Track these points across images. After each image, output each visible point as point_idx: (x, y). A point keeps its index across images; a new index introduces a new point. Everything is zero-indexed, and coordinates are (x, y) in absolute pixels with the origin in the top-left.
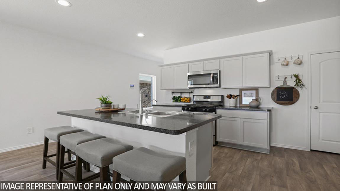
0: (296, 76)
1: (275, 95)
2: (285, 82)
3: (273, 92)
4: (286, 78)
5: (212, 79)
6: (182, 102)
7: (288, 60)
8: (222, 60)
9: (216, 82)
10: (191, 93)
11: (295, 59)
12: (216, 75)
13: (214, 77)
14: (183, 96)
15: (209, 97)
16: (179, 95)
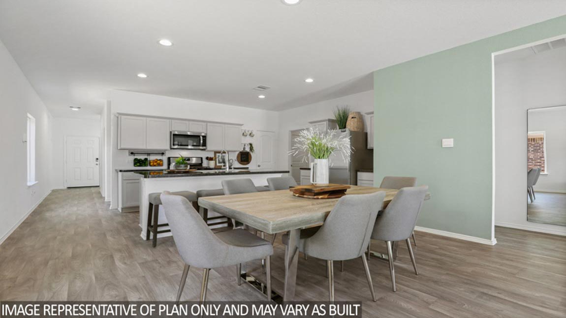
0: (251, 145)
1: (240, 158)
2: (244, 148)
3: (238, 155)
4: (245, 145)
5: (202, 142)
6: (150, 166)
7: (247, 132)
8: (208, 124)
9: (204, 144)
10: (163, 154)
11: (250, 132)
12: (204, 137)
13: (203, 140)
14: (151, 158)
15: (189, 160)
16: (147, 157)
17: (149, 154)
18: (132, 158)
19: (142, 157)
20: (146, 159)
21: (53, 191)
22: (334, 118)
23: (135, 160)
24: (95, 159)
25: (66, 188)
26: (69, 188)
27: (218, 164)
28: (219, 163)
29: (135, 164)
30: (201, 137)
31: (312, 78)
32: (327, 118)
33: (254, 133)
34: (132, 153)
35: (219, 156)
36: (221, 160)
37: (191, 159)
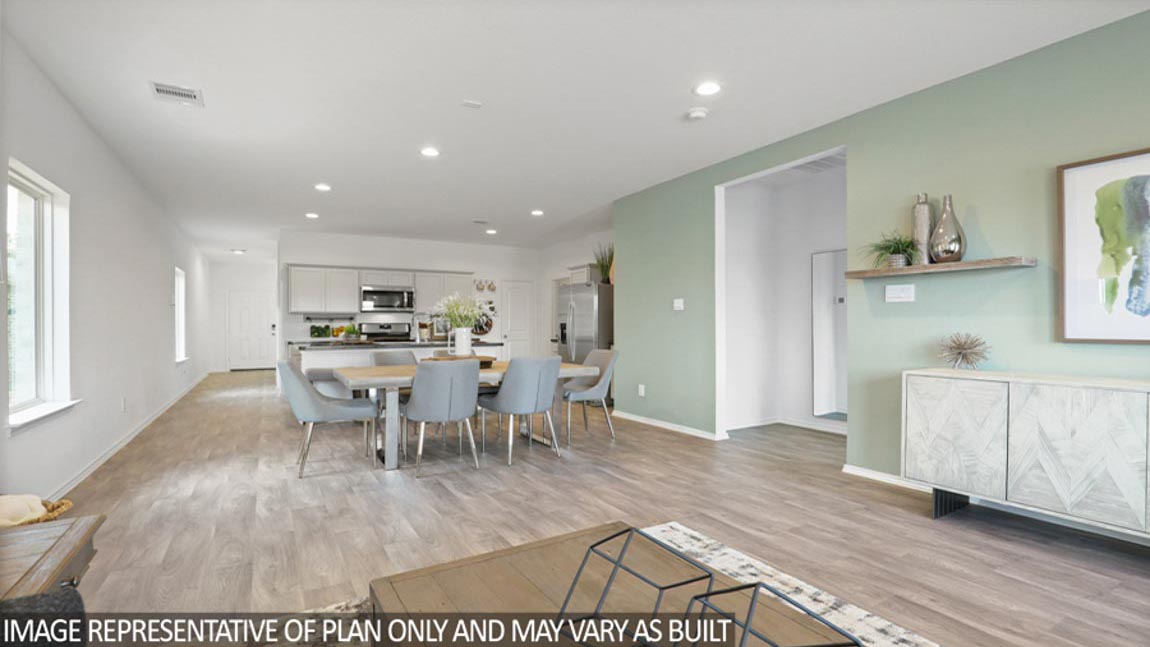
0: (491, 303)
5: (406, 300)
6: (334, 336)
7: (484, 283)
8: (418, 274)
9: (410, 304)
10: (351, 319)
11: (489, 283)
12: (410, 294)
13: (408, 298)
14: (335, 325)
15: (389, 327)
16: (326, 323)
17: (331, 320)
18: (309, 325)
19: (322, 324)
20: (327, 327)
21: (211, 375)
22: (595, 262)
23: (313, 327)
24: (270, 326)
25: (228, 370)
26: (233, 371)
27: (436, 334)
28: (438, 331)
29: (312, 334)
30: (406, 295)
31: (541, 209)
32: (586, 263)
33: (496, 284)
34: (308, 319)
35: (438, 321)
36: (441, 328)
37: (393, 327)
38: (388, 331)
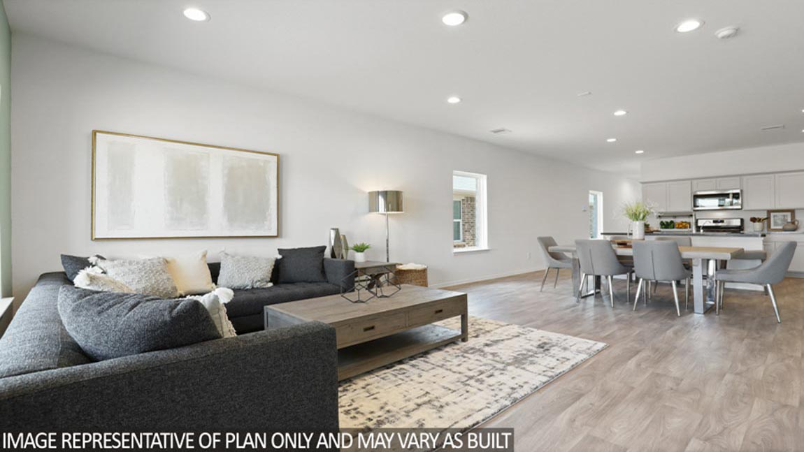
6: (677, 228)
8: (745, 178)
10: (691, 216)
12: (736, 195)
14: (678, 220)
15: (722, 221)
16: (672, 219)
17: (675, 217)
18: (659, 221)
19: (669, 220)
20: (672, 222)
23: (662, 222)
27: (773, 227)
28: (775, 225)
29: (662, 226)
30: (731, 196)
34: (658, 217)
36: (779, 222)
37: (725, 221)
38: (720, 224)
